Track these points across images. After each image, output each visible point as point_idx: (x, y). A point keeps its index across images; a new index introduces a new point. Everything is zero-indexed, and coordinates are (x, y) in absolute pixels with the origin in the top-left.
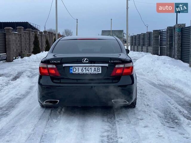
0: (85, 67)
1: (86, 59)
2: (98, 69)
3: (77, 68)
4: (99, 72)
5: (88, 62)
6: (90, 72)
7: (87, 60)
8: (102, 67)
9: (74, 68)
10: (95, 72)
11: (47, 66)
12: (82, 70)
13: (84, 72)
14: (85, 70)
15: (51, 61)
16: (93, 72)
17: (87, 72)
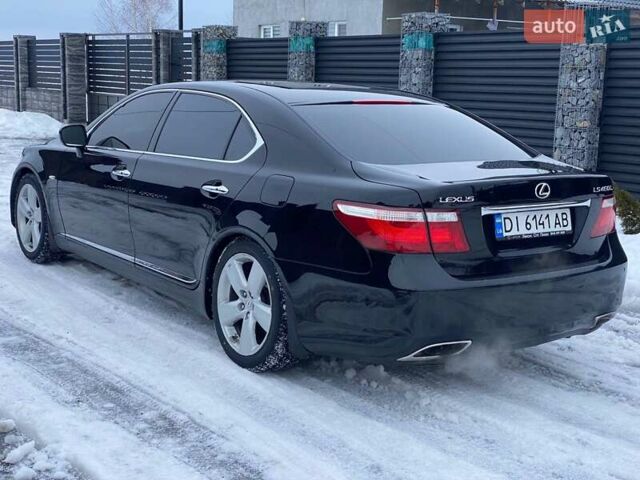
0: (532, 215)
2: (564, 217)
4: (566, 229)
5: (548, 194)
6: (547, 230)
7: (546, 190)
8: (571, 209)
9: (505, 219)
10: (558, 228)
11: (426, 217)
12: (527, 223)
13: (533, 230)
14: (533, 223)
15: (444, 199)
16: (553, 229)
17: (541, 230)
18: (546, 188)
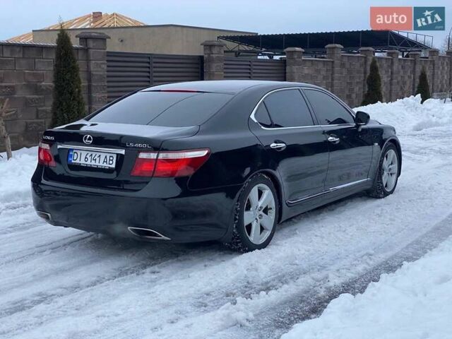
0: (90, 153)
1: (89, 136)
2: (111, 158)
3: (79, 152)
4: (110, 166)
5: (92, 142)
6: (97, 164)
8: (117, 154)
9: (74, 153)
10: (105, 164)
12: (86, 158)
13: (88, 163)
14: (89, 159)
16: (101, 164)
17: (93, 163)
18: (90, 137)
